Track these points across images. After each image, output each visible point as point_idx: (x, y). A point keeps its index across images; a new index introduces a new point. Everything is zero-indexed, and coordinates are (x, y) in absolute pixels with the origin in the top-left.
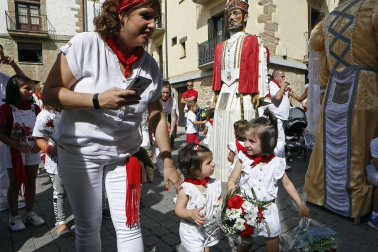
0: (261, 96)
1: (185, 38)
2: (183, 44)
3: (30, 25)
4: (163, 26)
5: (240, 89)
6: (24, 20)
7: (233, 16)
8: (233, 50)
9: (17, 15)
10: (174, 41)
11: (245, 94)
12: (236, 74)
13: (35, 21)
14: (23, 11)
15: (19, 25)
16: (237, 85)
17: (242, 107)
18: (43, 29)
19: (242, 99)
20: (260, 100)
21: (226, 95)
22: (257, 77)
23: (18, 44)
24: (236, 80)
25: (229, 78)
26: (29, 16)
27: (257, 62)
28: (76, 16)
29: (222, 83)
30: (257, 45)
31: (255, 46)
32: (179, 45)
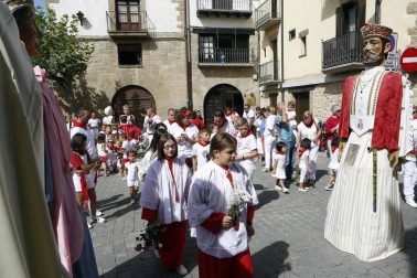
0: (401, 154)
1: (306, 32)
2: (304, 39)
3: (130, 23)
4: (279, 15)
5: (373, 142)
6: (123, 19)
7: (369, 46)
8: (367, 91)
9: (118, 14)
10: (292, 34)
11: (379, 149)
12: (370, 122)
13: (134, 19)
14: (123, 9)
15: (118, 25)
16: (370, 136)
17: (375, 165)
18: (143, 27)
19: (375, 155)
20: (400, 158)
21: (355, 148)
22: (398, 128)
23: (118, 46)
24: (369, 131)
25: (360, 126)
26: (129, 14)
27: (398, 108)
28: (177, 9)
29: (350, 130)
30: (401, 87)
31: (397, 88)
32: (297, 39)
